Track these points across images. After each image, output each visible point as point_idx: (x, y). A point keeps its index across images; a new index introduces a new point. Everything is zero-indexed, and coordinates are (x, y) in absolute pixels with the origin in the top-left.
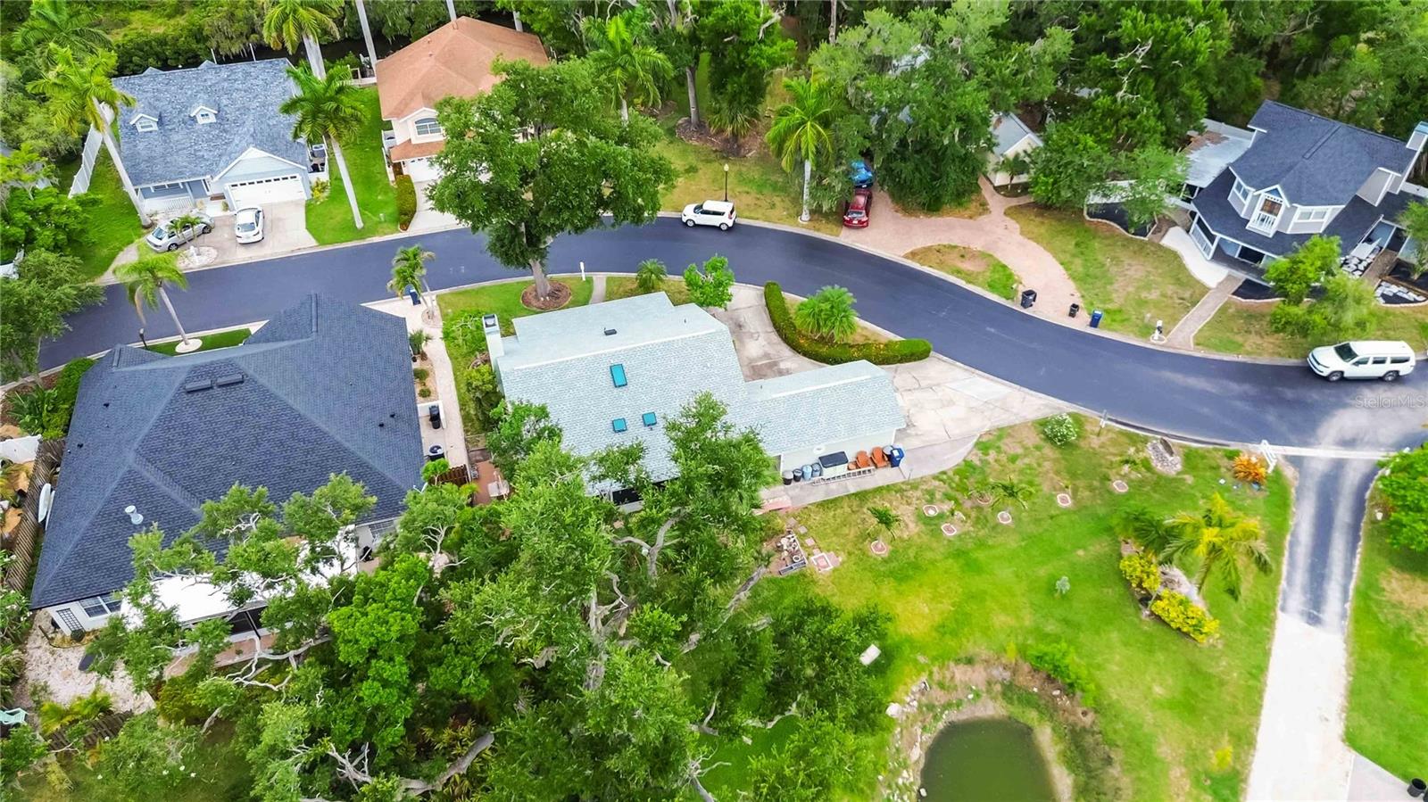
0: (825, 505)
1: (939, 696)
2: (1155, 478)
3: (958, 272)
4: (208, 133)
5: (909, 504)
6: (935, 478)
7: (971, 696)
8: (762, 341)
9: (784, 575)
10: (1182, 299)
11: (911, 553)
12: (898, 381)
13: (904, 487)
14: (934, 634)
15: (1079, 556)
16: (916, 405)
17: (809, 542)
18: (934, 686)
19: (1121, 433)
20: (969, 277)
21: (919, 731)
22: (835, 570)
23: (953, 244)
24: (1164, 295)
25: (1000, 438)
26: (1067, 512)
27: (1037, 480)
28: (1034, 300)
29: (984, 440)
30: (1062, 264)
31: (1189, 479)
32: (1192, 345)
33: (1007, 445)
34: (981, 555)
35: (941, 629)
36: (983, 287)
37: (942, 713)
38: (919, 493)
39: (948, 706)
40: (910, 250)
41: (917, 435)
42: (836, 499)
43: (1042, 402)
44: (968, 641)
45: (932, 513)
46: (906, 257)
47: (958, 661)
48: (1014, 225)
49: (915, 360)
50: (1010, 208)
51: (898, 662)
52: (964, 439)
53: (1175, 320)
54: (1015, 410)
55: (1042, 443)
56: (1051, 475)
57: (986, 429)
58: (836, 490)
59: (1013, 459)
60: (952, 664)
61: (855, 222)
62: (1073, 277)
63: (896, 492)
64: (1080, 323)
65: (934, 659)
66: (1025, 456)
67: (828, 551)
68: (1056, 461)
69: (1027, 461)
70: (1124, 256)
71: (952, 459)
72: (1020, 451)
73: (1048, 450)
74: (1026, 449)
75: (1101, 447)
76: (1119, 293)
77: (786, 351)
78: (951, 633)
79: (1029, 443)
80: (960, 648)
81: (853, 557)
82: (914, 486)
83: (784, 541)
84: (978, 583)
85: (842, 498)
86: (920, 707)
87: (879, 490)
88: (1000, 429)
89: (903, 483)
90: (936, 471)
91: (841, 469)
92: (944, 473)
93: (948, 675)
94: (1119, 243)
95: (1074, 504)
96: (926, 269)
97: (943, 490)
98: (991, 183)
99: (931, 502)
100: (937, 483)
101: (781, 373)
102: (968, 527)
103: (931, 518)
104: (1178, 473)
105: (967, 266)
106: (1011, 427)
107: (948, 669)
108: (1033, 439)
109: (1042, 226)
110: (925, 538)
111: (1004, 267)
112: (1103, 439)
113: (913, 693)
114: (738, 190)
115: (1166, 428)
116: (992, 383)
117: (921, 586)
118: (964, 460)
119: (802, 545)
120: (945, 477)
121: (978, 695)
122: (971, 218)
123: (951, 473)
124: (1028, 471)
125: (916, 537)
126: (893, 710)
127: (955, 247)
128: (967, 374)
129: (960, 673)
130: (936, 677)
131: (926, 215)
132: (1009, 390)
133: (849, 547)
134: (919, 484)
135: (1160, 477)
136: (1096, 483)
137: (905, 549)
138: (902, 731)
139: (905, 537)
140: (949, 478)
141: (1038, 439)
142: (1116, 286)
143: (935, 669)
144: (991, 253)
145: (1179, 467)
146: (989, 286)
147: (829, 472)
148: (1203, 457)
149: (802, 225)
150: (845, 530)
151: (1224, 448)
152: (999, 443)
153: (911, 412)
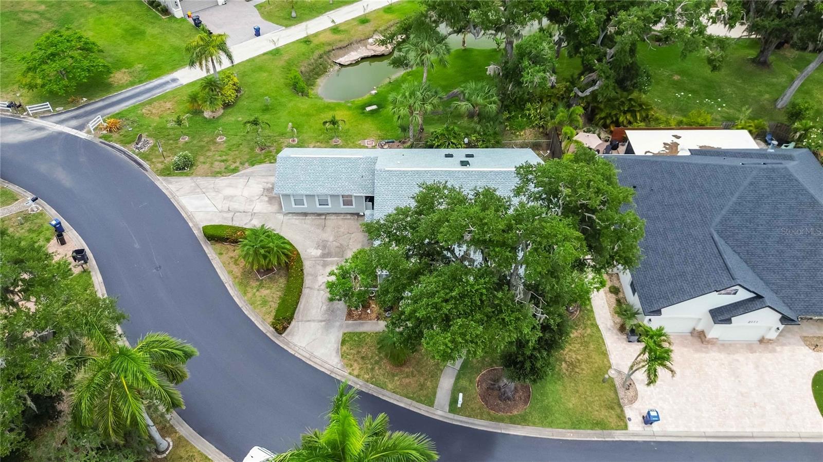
16: (251, 201)
22: (366, 138)
25: (220, 173)
26: (225, 135)
27: (224, 150)
29: (229, 174)
33: (220, 168)
41: (267, 183)
52: (243, 175)
54: (192, 184)
56: (213, 150)
59: (225, 161)
66: (216, 161)
68: (203, 155)
71: (260, 168)
73: (200, 161)
74: (212, 164)
75: (169, 157)
81: (353, 140)
88: (214, 177)
102: (282, 141)
106: (207, 177)
110: (309, 141)
112: (162, 160)
118: (253, 166)
125: (314, 142)
133: (351, 144)
137: (323, 139)
139: (319, 143)
151: (104, 141)
152: (223, 170)
153: (258, 198)
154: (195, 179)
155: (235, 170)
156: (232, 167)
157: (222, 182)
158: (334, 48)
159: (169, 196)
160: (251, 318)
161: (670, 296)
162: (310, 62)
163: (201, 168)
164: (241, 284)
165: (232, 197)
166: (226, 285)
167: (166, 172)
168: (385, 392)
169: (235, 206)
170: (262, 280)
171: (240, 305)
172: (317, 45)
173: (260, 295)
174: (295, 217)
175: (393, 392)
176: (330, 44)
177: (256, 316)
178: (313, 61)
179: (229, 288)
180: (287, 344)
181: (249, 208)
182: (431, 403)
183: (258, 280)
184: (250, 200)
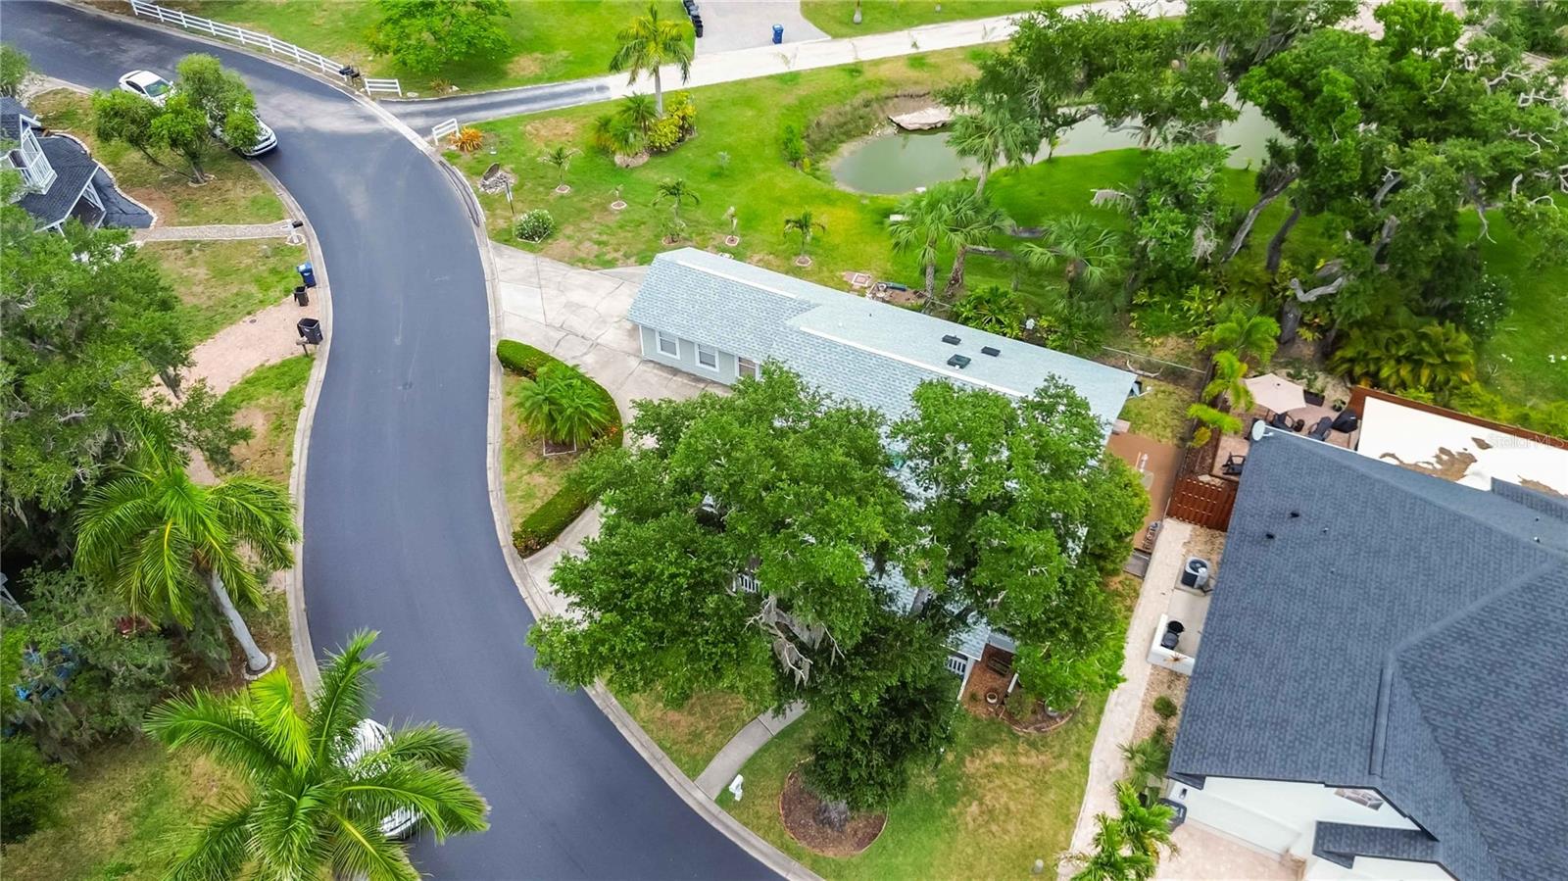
20: (287, 411)
25: (585, 260)
29: (598, 266)
33: (588, 253)
43: (495, 260)
54: (532, 267)
55: (560, 238)
56: (597, 220)
57: (581, 271)
59: (604, 243)
66: (590, 239)
68: (576, 224)
69: (596, 236)
72: (587, 244)
73: (567, 232)
74: (579, 242)
79: (570, 243)
88: (571, 264)
106: (560, 260)
132: (501, 283)
141: (558, 241)
151: (445, 162)
152: (591, 258)
153: (616, 319)
154: (539, 260)
155: (611, 264)
156: (608, 257)
157: (579, 276)
158: (899, 93)
159: (488, 276)
160: (495, 514)
161: (1232, 755)
162: (842, 110)
163: (560, 244)
164: (511, 452)
165: (579, 306)
166: (489, 446)
167: (504, 238)
168: (629, 720)
169: (576, 322)
170: (546, 458)
171: (491, 487)
172: (870, 82)
173: (529, 480)
174: (655, 371)
175: (643, 727)
176: (893, 85)
177: (505, 514)
178: (848, 108)
179: (490, 453)
180: (524, 577)
181: (594, 333)
182: (693, 772)
183: (539, 455)
184: (602, 320)
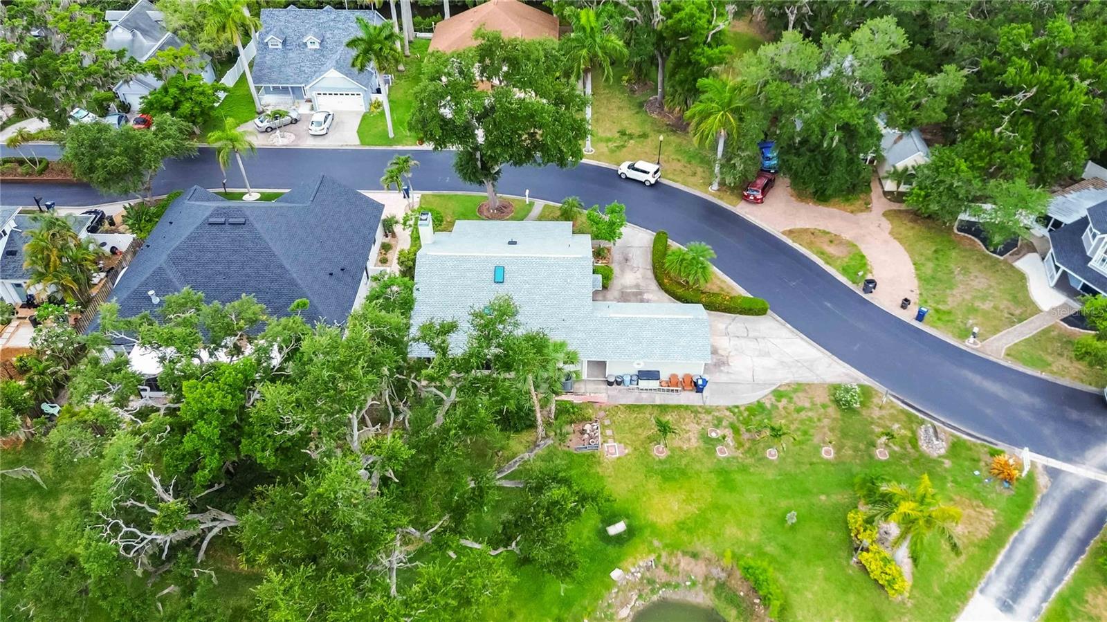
0: (631, 408)
1: (662, 576)
2: (917, 455)
3: (821, 254)
4: (312, 55)
5: (698, 424)
6: (728, 409)
7: (688, 583)
8: (639, 275)
9: (579, 452)
10: (1012, 315)
11: (684, 461)
12: (732, 328)
13: (700, 410)
14: (674, 527)
15: (820, 500)
16: (736, 350)
17: (609, 432)
18: (660, 567)
19: (902, 411)
20: (829, 259)
21: (635, 597)
22: (619, 458)
23: (827, 231)
24: (996, 308)
25: (795, 391)
26: (827, 462)
27: (812, 431)
28: (874, 288)
29: (782, 389)
30: (914, 264)
31: (948, 464)
32: (1003, 355)
33: (799, 398)
34: (738, 477)
35: (681, 526)
36: (838, 270)
37: (659, 589)
38: (709, 418)
39: (667, 585)
40: (788, 229)
41: (728, 373)
42: (643, 406)
43: (844, 370)
44: (699, 540)
45: (714, 435)
46: (784, 233)
47: (685, 553)
48: (887, 225)
49: (753, 315)
50: (890, 211)
51: (636, 540)
52: (764, 385)
53: (996, 330)
54: (818, 372)
55: (830, 404)
56: (826, 430)
57: (787, 381)
58: (645, 399)
59: (799, 410)
60: (680, 554)
61: (752, 198)
62: (919, 277)
63: (692, 412)
64: (908, 316)
65: (666, 546)
66: (811, 410)
67: (620, 443)
68: (834, 419)
69: (810, 414)
70: (974, 269)
71: (748, 398)
72: (807, 405)
73: (832, 411)
74: (814, 404)
75: (879, 418)
76: (955, 298)
77: (653, 285)
78: (687, 530)
79: (818, 401)
80: (690, 543)
81: (637, 453)
82: (708, 411)
83: (588, 427)
84: (727, 498)
85: (647, 406)
86: (642, 578)
87: (678, 407)
88: (799, 384)
89: (700, 407)
90: (730, 404)
91: (654, 384)
92: (737, 407)
93: (674, 561)
94: (975, 257)
95: (835, 458)
96: (796, 246)
97: (731, 420)
98: (883, 188)
99: (717, 426)
100: (728, 413)
101: (642, 301)
102: (739, 454)
103: (712, 439)
104: (940, 457)
105: (831, 250)
106: (808, 384)
107: (676, 557)
108: (822, 397)
109: (909, 230)
110: (700, 453)
111: (863, 257)
112: (884, 412)
113: (639, 566)
114: (673, 157)
115: (946, 417)
116: (809, 347)
117: (680, 488)
118: (758, 402)
119: (602, 433)
120: (736, 410)
121: (694, 584)
122: (852, 212)
123: (742, 409)
124: (807, 423)
125: (693, 451)
126: (616, 574)
127: (828, 233)
128: (790, 335)
129: (685, 563)
130: (663, 560)
131: (815, 203)
132: (820, 355)
133: (638, 444)
134: (713, 410)
135: (921, 455)
136: (862, 446)
137: (681, 457)
138: (618, 592)
139: (685, 448)
140: (740, 412)
141: (827, 399)
142: (955, 292)
143: (664, 554)
144: (857, 244)
145: (942, 451)
146: (843, 269)
147: (644, 384)
148: (970, 449)
149: (711, 193)
150: (640, 431)
151: (991, 445)
152: (793, 394)
153: (731, 354)
154: (821, 381)
165: (761, 355)
169: (752, 344)
181: (734, 341)
184: (739, 350)
